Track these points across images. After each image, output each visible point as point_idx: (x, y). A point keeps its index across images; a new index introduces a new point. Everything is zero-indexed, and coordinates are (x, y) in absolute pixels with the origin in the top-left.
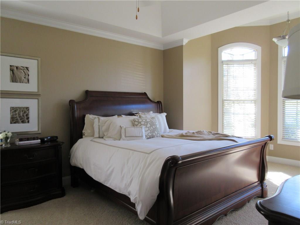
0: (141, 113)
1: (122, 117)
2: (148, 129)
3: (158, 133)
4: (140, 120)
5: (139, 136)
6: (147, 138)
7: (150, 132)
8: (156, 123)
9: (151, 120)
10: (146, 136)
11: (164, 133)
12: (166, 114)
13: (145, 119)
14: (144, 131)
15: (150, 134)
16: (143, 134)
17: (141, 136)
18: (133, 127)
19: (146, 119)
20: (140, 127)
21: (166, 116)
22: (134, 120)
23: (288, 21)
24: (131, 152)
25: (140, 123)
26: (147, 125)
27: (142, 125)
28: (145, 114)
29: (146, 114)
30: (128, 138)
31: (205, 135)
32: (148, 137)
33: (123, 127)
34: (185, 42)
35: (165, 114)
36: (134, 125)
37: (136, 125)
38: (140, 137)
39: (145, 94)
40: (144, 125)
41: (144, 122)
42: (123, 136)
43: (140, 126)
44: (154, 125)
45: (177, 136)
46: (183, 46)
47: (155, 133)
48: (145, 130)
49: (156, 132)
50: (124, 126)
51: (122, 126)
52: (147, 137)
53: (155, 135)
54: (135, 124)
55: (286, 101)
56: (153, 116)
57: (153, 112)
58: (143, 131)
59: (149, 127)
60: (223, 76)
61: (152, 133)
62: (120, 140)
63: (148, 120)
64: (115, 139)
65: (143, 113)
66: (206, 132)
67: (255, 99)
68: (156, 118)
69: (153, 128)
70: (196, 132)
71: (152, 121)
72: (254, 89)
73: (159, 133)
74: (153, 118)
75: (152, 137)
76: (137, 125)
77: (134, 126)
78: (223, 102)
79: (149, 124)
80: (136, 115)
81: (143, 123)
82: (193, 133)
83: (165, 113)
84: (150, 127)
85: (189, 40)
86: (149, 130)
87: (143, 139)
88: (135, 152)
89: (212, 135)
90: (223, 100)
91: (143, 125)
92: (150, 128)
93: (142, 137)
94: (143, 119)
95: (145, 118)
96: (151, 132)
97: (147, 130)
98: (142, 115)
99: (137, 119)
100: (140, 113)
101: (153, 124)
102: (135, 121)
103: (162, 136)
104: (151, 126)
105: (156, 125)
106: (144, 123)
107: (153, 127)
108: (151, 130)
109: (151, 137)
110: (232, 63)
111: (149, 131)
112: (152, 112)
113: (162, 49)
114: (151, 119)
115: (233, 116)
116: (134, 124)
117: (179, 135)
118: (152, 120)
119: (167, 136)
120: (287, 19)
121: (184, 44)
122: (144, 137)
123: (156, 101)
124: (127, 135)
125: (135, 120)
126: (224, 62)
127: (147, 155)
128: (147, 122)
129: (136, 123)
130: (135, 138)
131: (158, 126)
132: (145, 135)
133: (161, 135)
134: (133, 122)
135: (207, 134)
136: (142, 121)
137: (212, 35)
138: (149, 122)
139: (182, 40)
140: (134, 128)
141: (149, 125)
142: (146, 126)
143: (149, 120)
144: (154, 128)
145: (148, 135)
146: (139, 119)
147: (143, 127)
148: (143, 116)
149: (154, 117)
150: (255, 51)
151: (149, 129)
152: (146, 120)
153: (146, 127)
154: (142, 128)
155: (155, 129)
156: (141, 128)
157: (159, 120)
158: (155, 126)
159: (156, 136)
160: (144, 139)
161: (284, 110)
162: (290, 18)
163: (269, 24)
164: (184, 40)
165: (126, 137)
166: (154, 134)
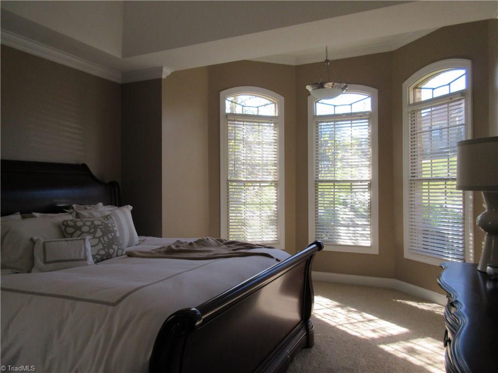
0: (77, 207)
1: (35, 217)
2: (97, 241)
3: (119, 249)
4: (79, 224)
5: (78, 258)
6: (95, 260)
7: (102, 247)
8: (114, 226)
9: (103, 222)
10: (94, 256)
11: (128, 246)
12: (132, 207)
13: (91, 220)
14: (89, 247)
15: (102, 252)
16: (88, 254)
17: (82, 256)
18: (64, 239)
19: (93, 219)
20: (79, 238)
21: (132, 212)
22: (65, 223)
23: (327, 61)
24: (68, 303)
25: (79, 228)
26: (95, 232)
27: (84, 234)
28: (86, 209)
29: (89, 208)
30: (51, 266)
31: (212, 246)
32: (99, 257)
33: (38, 240)
34: (166, 72)
35: (130, 208)
36: (66, 235)
37: (69, 234)
38: (81, 260)
39: (84, 167)
40: (89, 233)
41: (89, 226)
42: (39, 261)
43: (79, 236)
44: (111, 232)
45: (159, 252)
46: (163, 80)
47: (114, 249)
48: (92, 245)
49: (115, 247)
50: (40, 237)
51: (35, 238)
52: (96, 258)
53: (114, 252)
54: (68, 232)
55: (319, 184)
56: (107, 213)
57: (103, 205)
58: (88, 245)
59: (100, 237)
60: (228, 140)
61: (106, 250)
62: (29, 272)
63: (96, 223)
64: (16, 271)
65: (81, 206)
66: (212, 241)
67: (276, 180)
68: (113, 218)
69: (108, 237)
70: (195, 242)
71: (105, 223)
72: (275, 163)
73: (121, 249)
74: (107, 217)
75: (108, 257)
76: (71, 235)
77: (65, 237)
78: (228, 184)
79: (99, 231)
80: (66, 212)
81: (85, 229)
82: (191, 244)
83: (130, 206)
84: (103, 236)
85: (173, 71)
86: (100, 243)
87: (87, 265)
88: (79, 304)
89: (224, 246)
90: (228, 181)
91: (86, 233)
92: (102, 239)
93: (86, 259)
94: (86, 221)
95: (89, 218)
96: (104, 246)
97: (95, 244)
98: (81, 212)
99: (71, 221)
100: (74, 206)
101: (107, 230)
102: (67, 226)
103: (130, 255)
104: (105, 234)
105: (114, 232)
106: (88, 229)
107: (109, 235)
108: (103, 242)
109: (105, 258)
110: (242, 120)
111: (100, 246)
112: (101, 204)
113: (120, 82)
114: (104, 219)
115: (244, 207)
116: (65, 231)
117: (163, 249)
118: (107, 222)
119: (139, 254)
120: (326, 59)
121: (164, 76)
122: (90, 258)
123: (107, 182)
124: (47, 260)
125: (67, 223)
126: (228, 116)
127: (111, 308)
128: (96, 227)
129: (70, 230)
130: (69, 263)
131: (118, 234)
132: (92, 255)
133: (127, 252)
134: (63, 227)
135: (216, 244)
136: (84, 225)
137: (209, 67)
138: (99, 225)
139: (160, 70)
140: (67, 241)
141: (99, 233)
142: (93, 235)
143: (100, 223)
144: (111, 239)
145: (98, 254)
146: (76, 221)
147: (88, 237)
148: (84, 213)
149: (108, 215)
150: (275, 103)
151: (100, 241)
152: (92, 222)
153: (94, 237)
154: (84, 240)
155: (113, 241)
156: (82, 241)
157: (118, 220)
158: (113, 234)
159: (115, 254)
160: (89, 263)
161: (317, 197)
162: (330, 58)
163: (294, 64)
164: (164, 70)
165: (45, 262)
166: (111, 251)
